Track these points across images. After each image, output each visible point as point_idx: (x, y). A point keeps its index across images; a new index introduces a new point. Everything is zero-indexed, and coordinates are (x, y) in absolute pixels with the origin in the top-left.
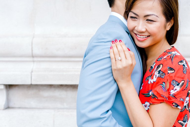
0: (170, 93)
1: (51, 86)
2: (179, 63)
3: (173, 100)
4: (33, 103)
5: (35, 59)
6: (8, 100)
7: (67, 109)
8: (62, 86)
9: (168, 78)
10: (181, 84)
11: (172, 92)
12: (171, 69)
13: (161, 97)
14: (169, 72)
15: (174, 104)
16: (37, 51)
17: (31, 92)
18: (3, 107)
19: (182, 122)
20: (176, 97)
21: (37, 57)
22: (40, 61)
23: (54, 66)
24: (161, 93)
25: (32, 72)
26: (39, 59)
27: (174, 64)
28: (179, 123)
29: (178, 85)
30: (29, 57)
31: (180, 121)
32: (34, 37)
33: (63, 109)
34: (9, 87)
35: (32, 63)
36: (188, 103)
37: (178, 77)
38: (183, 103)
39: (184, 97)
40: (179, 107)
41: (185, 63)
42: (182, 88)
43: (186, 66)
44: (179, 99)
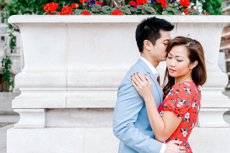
0: (176, 106)
1: (80, 109)
2: (184, 88)
3: (178, 112)
4: (66, 123)
5: (68, 89)
6: (46, 121)
7: (93, 127)
8: (88, 109)
9: (176, 96)
10: (184, 101)
11: (178, 106)
12: (178, 91)
13: (171, 107)
14: (176, 92)
15: (177, 115)
16: (70, 83)
17: (65, 114)
18: (43, 126)
19: (183, 130)
20: (180, 111)
21: (69, 87)
23: (83, 94)
24: (171, 106)
25: (66, 99)
27: (180, 88)
28: (181, 130)
29: (181, 101)
30: (64, 87)
32: (67, 72)
33: (90, 127)
34: (47, 110)
35: (66, 92)
36: (188, 117)
37: (182, 97)
38: (184, 115)
39: (185, 112)
40: (180, 117)
41: (188, 89)
42: (185, 105)
43: (188, 91)
44: (181, 113)
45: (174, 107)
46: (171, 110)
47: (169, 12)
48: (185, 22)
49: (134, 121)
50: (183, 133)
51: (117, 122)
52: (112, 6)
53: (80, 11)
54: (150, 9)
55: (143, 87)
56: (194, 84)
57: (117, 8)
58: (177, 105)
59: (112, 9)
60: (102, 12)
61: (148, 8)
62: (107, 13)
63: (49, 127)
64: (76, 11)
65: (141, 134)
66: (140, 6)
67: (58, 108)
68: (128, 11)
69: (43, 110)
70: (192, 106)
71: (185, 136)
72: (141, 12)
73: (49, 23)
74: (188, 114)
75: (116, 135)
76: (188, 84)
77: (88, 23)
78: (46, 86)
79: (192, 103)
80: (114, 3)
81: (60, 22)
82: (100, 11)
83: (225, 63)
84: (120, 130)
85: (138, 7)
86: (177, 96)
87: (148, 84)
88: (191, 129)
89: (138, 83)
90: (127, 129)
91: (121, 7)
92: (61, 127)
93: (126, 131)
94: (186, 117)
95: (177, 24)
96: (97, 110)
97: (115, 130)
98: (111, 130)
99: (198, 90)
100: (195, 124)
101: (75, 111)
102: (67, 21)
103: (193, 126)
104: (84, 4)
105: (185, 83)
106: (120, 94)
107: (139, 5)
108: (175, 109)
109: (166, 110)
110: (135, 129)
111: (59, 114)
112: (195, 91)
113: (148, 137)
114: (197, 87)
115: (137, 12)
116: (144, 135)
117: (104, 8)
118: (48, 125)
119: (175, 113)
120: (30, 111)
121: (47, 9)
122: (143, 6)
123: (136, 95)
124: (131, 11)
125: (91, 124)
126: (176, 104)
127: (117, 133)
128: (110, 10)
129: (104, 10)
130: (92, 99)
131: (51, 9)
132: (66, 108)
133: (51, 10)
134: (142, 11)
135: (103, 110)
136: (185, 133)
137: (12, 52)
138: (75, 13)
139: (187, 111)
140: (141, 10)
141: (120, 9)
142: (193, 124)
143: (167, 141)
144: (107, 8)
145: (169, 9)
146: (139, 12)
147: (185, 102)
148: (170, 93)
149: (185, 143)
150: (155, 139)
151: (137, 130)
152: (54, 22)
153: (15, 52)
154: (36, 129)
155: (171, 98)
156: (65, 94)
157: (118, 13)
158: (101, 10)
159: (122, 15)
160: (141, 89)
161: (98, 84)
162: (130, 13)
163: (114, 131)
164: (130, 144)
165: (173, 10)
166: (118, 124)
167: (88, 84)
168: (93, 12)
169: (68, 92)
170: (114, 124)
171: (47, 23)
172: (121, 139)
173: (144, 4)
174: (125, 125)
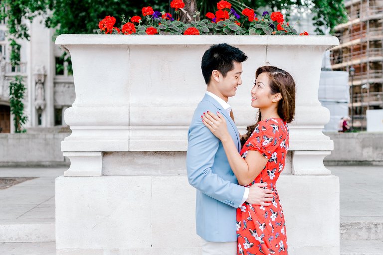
1: (145, 152)
4: (128, 170)
5: (131, 127)
6: (103, 168)
7: (161, 175)
8: (156, 152)
10: (270, 139)
13: (256, 146)
15: (263, 154)
16: (133, 120)
17: (127, 159)
18: (100, 174)
19: (270, 172)
20: (266, 149)
21: (133, 125)
22: (136, 129)
23: (150, 134)
24: (256, 144)
25: (129, 140)
26: (135, 127)
28: (267, 171)
29: (267, 139)
30: (126, 125)
31: (269, 170)
32: (129, 107)
33: (158, 175)
34: (105, 154)
35: (128, 131)
36: (276, 157)
37: (268, 134)
38: (270, 155)
39: (271, 151)
40: (266, 157)
41: (276, 127)
42: (271, 144)
43: (276, 129)
44: (267, 151)
45: (259, 146)
46: (256, 149)
47: (258, 29)
48: (277, 44)
49: (211, 166)
50: (270, 176)
51: (192, 169)
52: (184, 20)
53: (144, 27)
54: (234, 26)
55: (218, 126)
56: (282, 121)
57: (192, 25)
58: (263, 143)
59: (184, 25)
60: (172, 29)
61: (230, 25)
62: (179, 30)
63: (107, 175)
64: (140, 29)
65: (220, 180)
66: (221, 22)
67: (117, 152)
68: (206, 28)
69: (100, 154)
70: (281, 145)
71: (272, 178)
72: (222, 30)
73: (107, 45)
74: (275, 154)
75: (193, 183)
76: (276, 121)
77: (156, 45)
78: (104, 124)
79: (281, 142)
80: (186, 16)
81: (121, 43)
82: (170, 29)
83: (349, 87)
84: (197, 178)
85: (219, 24)
86: (263, 133)
87: (222, 123)
88: (280, 172)
89: (212, 123)
90: (205, 176)
91: (196, 24)
92: (122, 175)
93: (203, 178)
94: (273, 157)
95: (267, 47)
96: (167, 153)
97: (191, 178)
98: (186, 178)
99: (286, 128)
100: (284, 166)
101: (139, 155)
102: (130, 43)
103: (281, 169)
104: (148, 19)
105: (273, 120)
106: (191, 138)
107: (219, 20)
108: (261, 148)
109: (251, 149)
110: (213, 174)
111: (119, 158)
112: (284, 129)
113: (229, 182)
114: (285, 124)
115: (217, 29)
116: (224, 181)
117: (175, 24)
118: (105, 173)
119: (261, 152)
120: (83, 156)
121: (103, 26)
122: (225, 23)
123: (211, 136)
124: (209, 29)
125: (159, 171)
126: (261, 143)
127: (193, 182)
128: (182, 26)
129: (175, 27)
130: (161, 141)
131: (108, 26)
132: (129, 151)
133: (108, 28)
134: (224, 30)
135: (174, 154)
136: (272, 176)
137: (13, 70)
138: (138, 31)
139: (274, 150)
140: (222, 27)
141: (195, 25)
142: (281, 166)
143: (251, 185)
144: (179, 23)
145: (257, 26)
146: (219, 30)
147: (272, 140)
148: (255, 131)
149: (273, 187)
150: (238, 184)
151: (216, 175)
152: (113, 44)
153: (19, 70)
154: (91, 178)
155: (257, 136)
156: (127, 134)
157: (193, 31)
158: (172, 28)
159: (199, 34)
160: (216, 129)
161: (169, 121)
162: (208, 31)
163: (190, 180)
164: (209, 193)
165: (263, 27)
166: (194, 171)
167: (156, 121)
168: (161, 30)
169: (131, 132)
170: (188, 172)
171: (104, 45)
172: (198, 188)
173: (226, 19)
174: (201, 171)
